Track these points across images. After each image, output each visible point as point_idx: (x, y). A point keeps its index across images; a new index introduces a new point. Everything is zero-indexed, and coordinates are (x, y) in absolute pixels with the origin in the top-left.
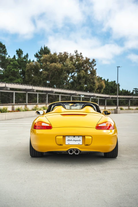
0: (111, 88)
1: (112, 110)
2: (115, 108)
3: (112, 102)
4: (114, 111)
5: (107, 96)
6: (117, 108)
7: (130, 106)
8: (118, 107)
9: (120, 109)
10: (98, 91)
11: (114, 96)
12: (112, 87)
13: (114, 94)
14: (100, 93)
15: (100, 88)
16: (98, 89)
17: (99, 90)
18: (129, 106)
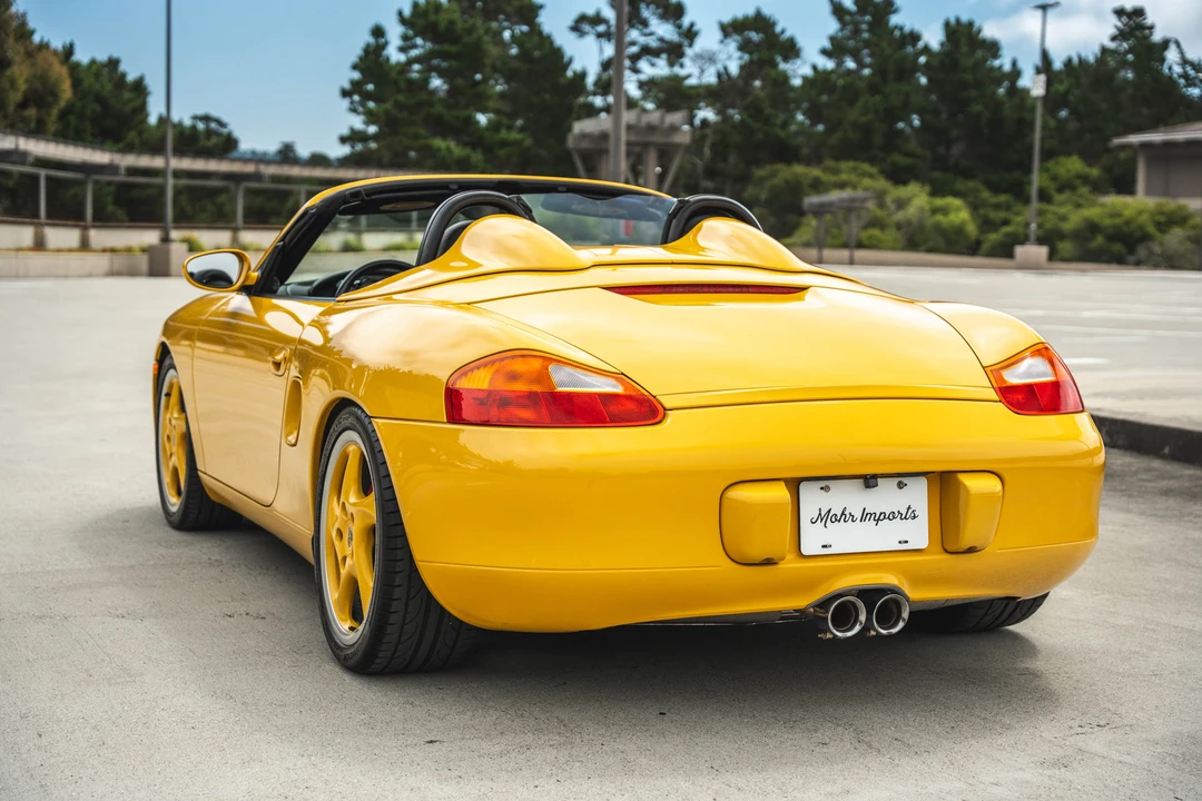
0: (98, 108)
1: (129, 250)
2: (151, 237)
3: (109, 199)
4: (143, 261)
5: (100, 157)
6: (166, 240)
7: (244, 229)
8: (174, 234)
9: (184, 247)
10: (25, 120)
11: (145, 161)
12: (99, 99)
13: (121, 145)
14: (37, 131)
15: (41, 95)
16: (23, 105)
17: (32, 112)
18: (235, 230)
